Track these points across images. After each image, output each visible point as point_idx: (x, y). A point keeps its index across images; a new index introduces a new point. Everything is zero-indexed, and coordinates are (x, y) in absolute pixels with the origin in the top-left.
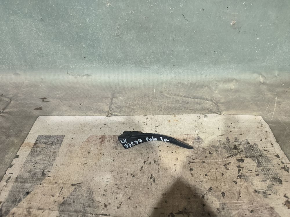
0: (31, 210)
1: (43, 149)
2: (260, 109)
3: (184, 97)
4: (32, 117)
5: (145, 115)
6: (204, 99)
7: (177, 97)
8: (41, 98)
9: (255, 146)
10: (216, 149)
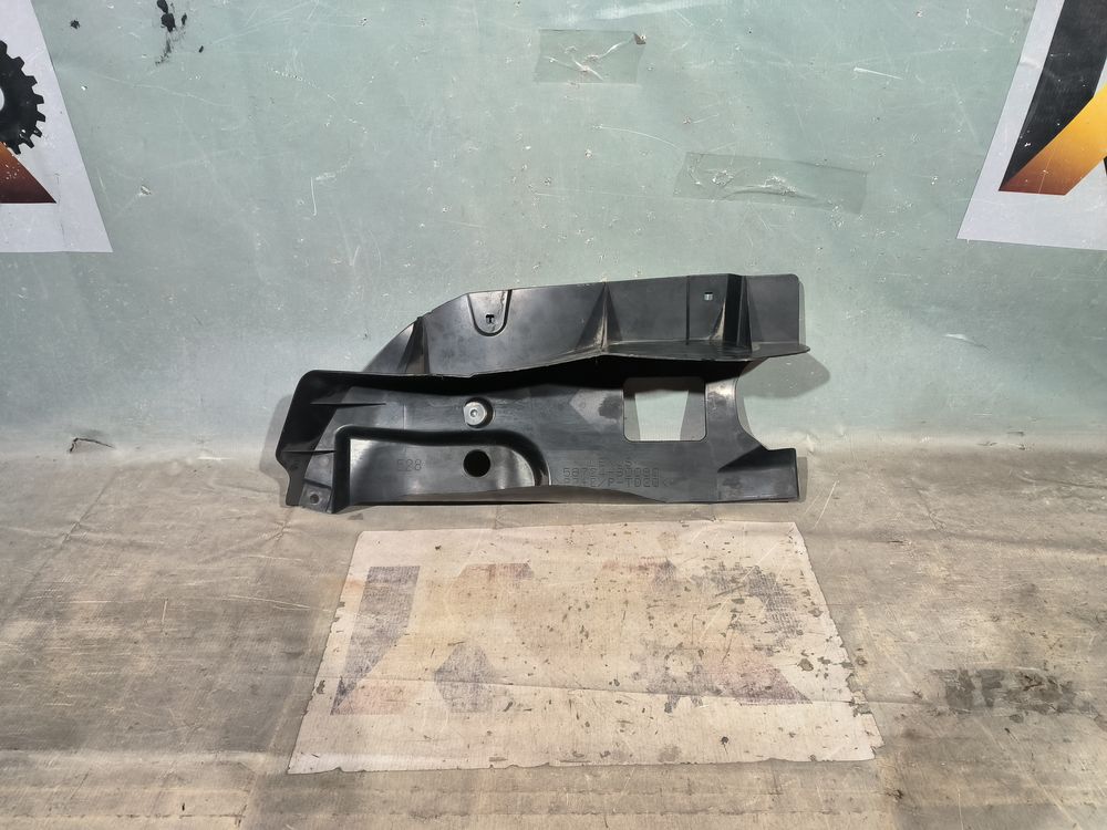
1: (385, 592)
4: (347, 534)
5: (569, 524)
9: (770, 577)
10: (699, 581)
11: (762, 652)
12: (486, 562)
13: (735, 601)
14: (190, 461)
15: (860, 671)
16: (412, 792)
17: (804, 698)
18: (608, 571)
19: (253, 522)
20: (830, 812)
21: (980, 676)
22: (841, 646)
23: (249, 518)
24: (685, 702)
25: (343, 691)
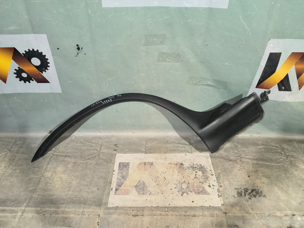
3: (178, 143)
4: (114, 154)
5: (161, 153)
8: (114, 145)
10: (189, 168)
11: (201, 183)
14: (77, 136)
15: (220, 188)
16: (132, 211)
18: (170, 164)
19: (93, 151)
20: (212, 216)
21: (244, 189)
23: (91, 150)
24: (185, 194)
25: (116, 190)
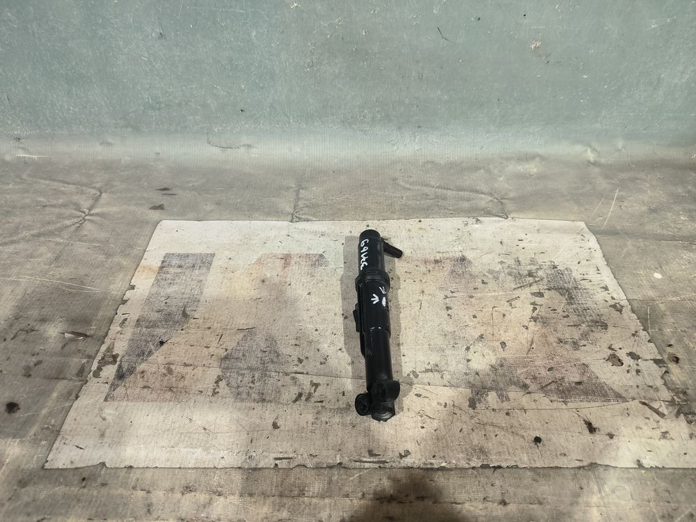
0: (173, 367)
1: (177, 275)
2: (583, 209)
3: (439, 187)
4: (147, 223)
5: (364, 220)
6: (477, 192)
7: (425, 188)
8: (159, 188)
9: (566, 272)
10: (495, 275)
12: (281, 252)
13: (533, 294)
14: (8, 158)
15: (674, 368)
16: (183, 494)
17: (619, 397)
19: (57, 210)
22: (649, 341)
23: (54, 206)
24: (492, 397)
25: (121, 376)
